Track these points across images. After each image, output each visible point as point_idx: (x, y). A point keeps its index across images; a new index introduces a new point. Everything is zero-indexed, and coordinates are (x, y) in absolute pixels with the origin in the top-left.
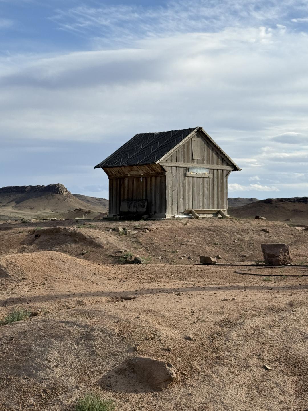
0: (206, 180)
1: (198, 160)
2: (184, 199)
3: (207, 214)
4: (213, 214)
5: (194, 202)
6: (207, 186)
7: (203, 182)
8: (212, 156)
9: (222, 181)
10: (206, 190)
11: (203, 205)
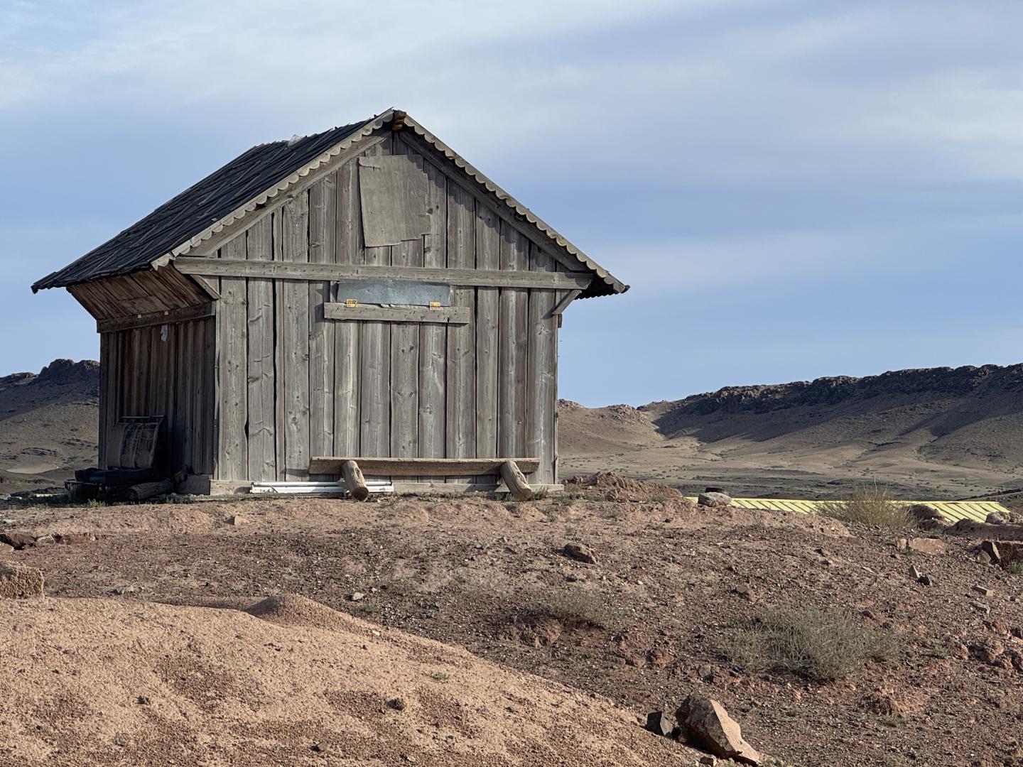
0: (433, 333)
1: (389, 249)
2: (311, 413)
3: (436, 477)
4: (475, 478)
5: (366, 427)
6: (442, 360)
7: (420, 346)
8: (474, 232)
9: (524, 338)
10: (433, 376)
11: (418, 441)
